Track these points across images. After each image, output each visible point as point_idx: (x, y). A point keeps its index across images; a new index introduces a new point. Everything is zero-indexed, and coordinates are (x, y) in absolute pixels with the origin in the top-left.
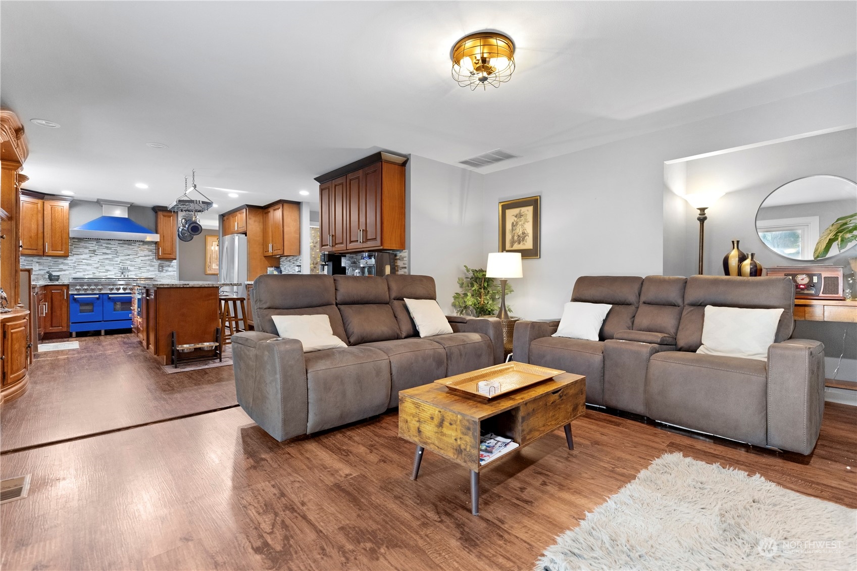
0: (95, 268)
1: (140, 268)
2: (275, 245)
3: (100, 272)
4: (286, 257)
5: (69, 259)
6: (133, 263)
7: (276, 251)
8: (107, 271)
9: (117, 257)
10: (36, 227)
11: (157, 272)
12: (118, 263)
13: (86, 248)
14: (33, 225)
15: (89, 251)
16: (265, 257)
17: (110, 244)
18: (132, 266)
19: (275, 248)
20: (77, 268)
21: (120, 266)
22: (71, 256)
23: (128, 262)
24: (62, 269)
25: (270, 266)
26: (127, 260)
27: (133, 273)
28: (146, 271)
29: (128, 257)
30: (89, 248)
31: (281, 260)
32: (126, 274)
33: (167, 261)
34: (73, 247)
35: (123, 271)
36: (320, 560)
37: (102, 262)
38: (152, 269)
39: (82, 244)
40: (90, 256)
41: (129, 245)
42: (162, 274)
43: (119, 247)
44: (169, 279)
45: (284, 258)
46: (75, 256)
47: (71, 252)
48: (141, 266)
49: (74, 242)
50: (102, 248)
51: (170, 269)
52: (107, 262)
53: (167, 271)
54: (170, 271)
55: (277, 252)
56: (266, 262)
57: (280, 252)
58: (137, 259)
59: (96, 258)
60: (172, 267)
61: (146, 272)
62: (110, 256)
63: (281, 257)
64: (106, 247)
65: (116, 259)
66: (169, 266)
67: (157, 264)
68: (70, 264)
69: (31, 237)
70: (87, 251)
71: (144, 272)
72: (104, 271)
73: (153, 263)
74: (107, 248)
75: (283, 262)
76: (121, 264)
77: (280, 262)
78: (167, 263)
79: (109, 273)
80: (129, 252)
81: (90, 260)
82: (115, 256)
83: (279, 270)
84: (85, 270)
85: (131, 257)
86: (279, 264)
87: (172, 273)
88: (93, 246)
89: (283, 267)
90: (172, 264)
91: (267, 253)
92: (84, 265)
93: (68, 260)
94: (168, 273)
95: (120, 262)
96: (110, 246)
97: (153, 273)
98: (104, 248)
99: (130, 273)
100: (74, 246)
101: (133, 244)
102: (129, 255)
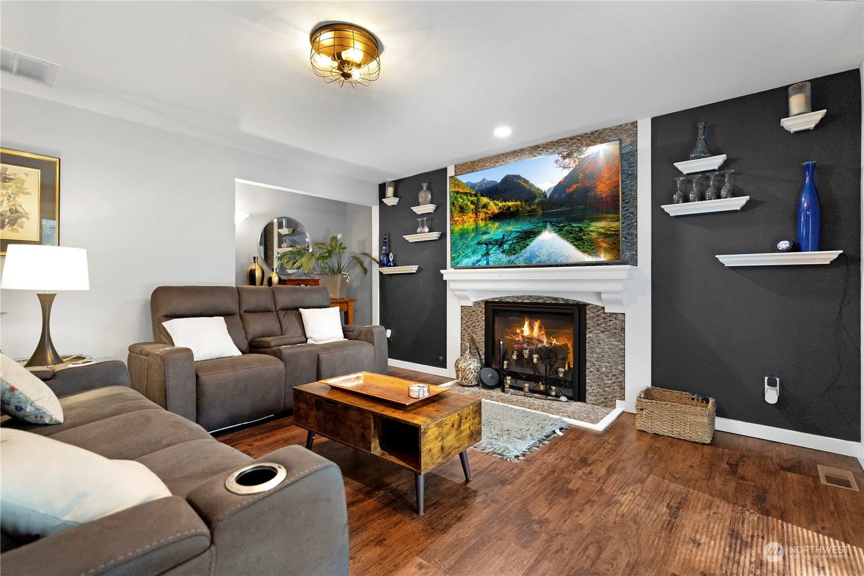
36: (569, 550)
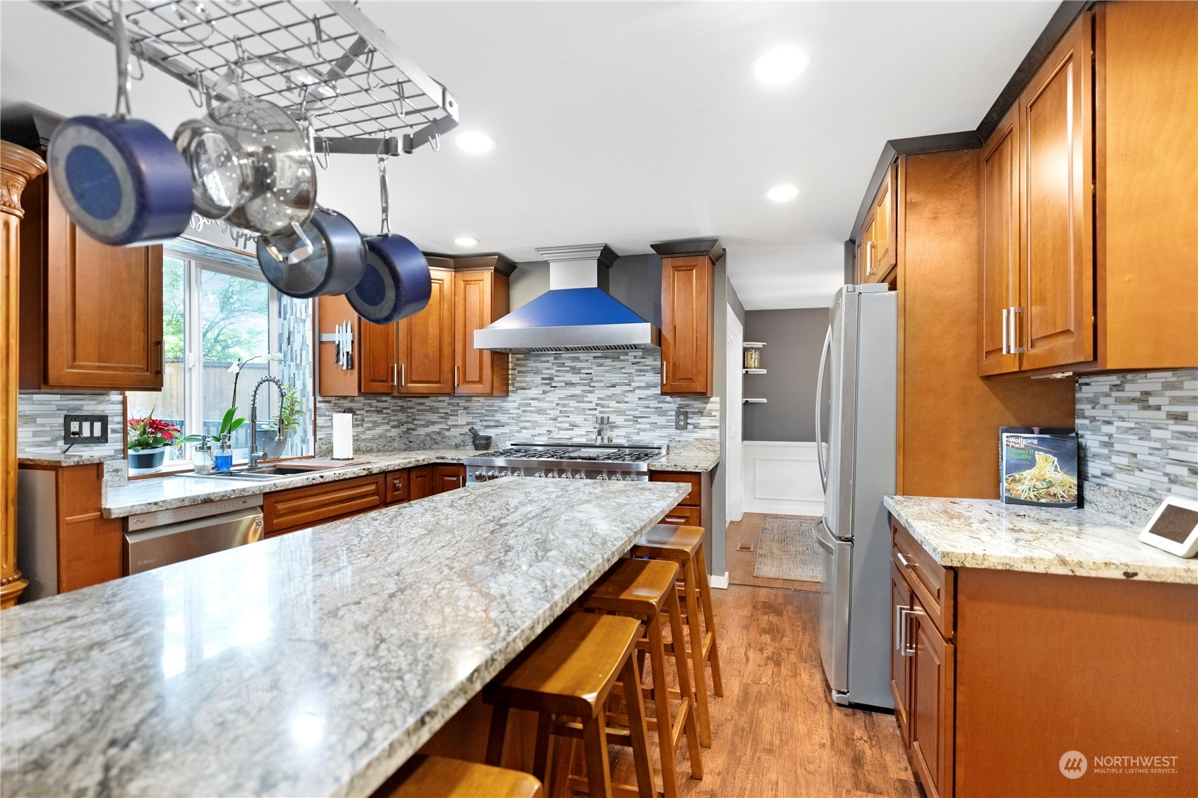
0: (551, 419)
1: (635, 419)
2: (1035, 310)
3: (560, 429)
4: (1114, 379)
5: (509, 399)
6: (622, 406)
7: (1040, 349)
8: (574, 426)
9: (591, 392)
10: (437, 331)
11: (673, 431)
12: (593, 406)
13: (536, 373)
14: (430, 330)
15: (543, 379)
16: (987, 378)
17: (577, 359)
18: (620, 412)
19: (1035, 330)
20: (522, 419)
21: (596, 412)
22: (513, 391)
23: (613, 404)
24: (499, 421)
25: (1013, 422)
26: (610, 397)
27: (622, 432)
28: (648, 426)
29: (612, 391)
30: (542, 373)
31: (1085, 393)
32: (608, 434)
33: (696, 400)
34: (516, 372)
35: (603, 424)
37: (564, 406)
38: (661, 420)
39: (532, 364)
40: (544, 392)
41: (617, 359)
42: (687, 436)
43: (595, 367)
44: (700, 449)
45: (1100, 385)
46: (519, 391)
47: (513, 384)
48: (637, 413)
49: (518, 359)
50: (564, 371)
51: (704, 421)
52: (573, 403)
53: (696, 426)
54: (705, 428)
55: (1051, 352)
56: (996, 404)
57: (1069, 351)
58: (629, 394)
59: (554, 396)
60: (710, 415)
61: (650, 430)
62: (577, 391)
63: (1081, 375)
64: (571, 367)
65: (590, 397)
66: (701, 413)
67: (674, 406)
68: (511, 411)
69: (426, 356)
70: (538, 379)
71: (644, 430)
72: (567, 425)
73: (665, 406)
74: (574, 370)
75: (1094, 402)
76: (599, 409)
77: (1073, 401)
78: (697, 404)
79: (576, 431)
80: (616, 378)
81: (544, 400)
82: (588, 388)
83: (1071, 445)
84: (535, 425)
85: (618, 390)
86: (1072, 413)
87: (707, 434)
88: (546, 366)
89: (1096, 431)
90: (709, 406)
91: (992, 359)
92: (532, 412)
93: (508, 401)
94: (700, 434)
95: (597, 405)
96: (578, 365)
97: (664, 432)
98: (567, 371)
99: (616, 432)
100: (518, 369)
101: (622, 358)
102: (614, 386)
